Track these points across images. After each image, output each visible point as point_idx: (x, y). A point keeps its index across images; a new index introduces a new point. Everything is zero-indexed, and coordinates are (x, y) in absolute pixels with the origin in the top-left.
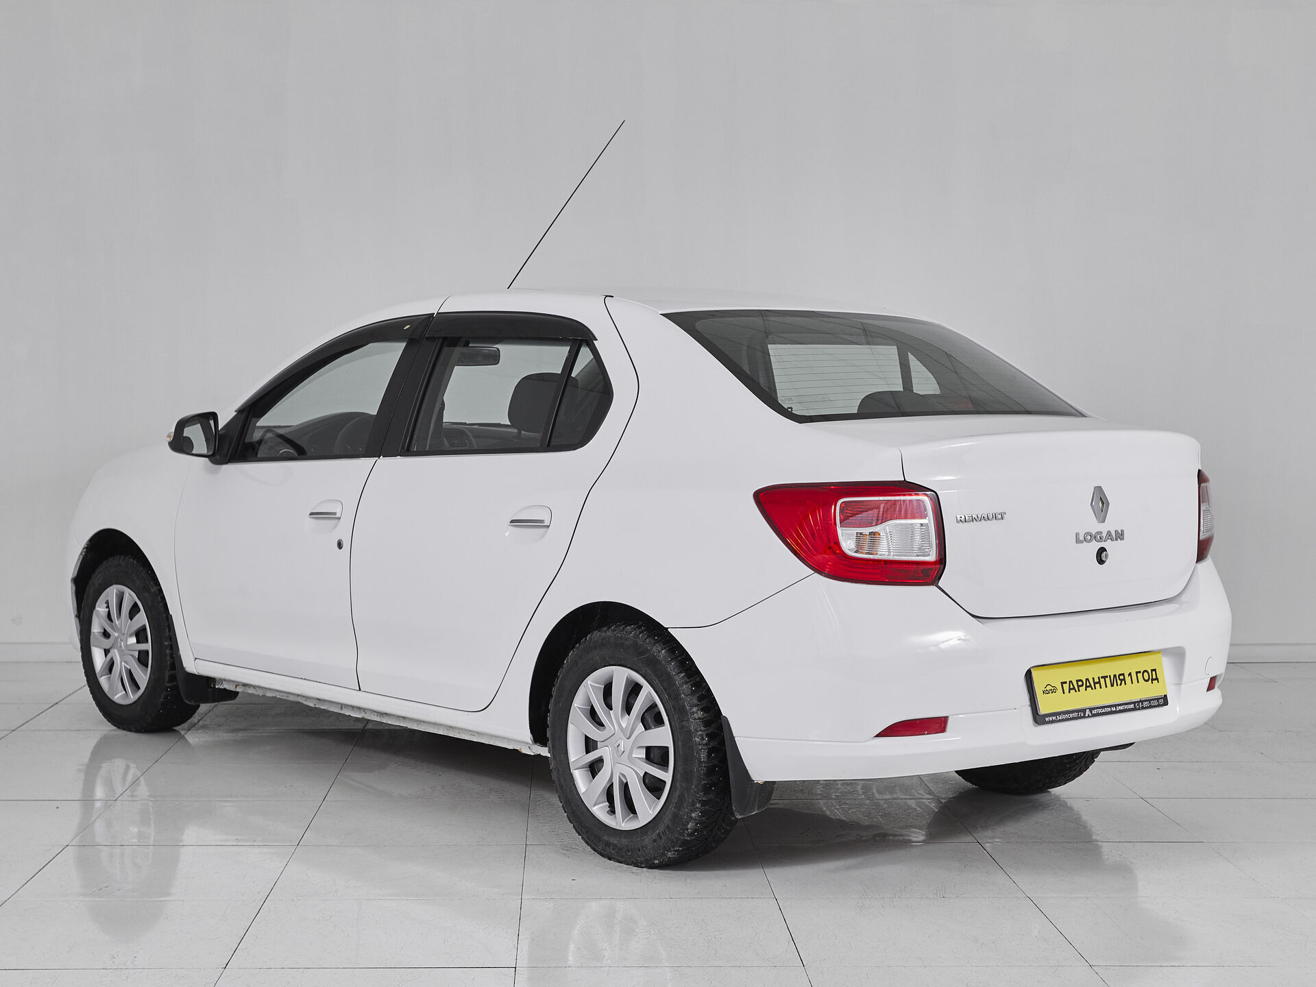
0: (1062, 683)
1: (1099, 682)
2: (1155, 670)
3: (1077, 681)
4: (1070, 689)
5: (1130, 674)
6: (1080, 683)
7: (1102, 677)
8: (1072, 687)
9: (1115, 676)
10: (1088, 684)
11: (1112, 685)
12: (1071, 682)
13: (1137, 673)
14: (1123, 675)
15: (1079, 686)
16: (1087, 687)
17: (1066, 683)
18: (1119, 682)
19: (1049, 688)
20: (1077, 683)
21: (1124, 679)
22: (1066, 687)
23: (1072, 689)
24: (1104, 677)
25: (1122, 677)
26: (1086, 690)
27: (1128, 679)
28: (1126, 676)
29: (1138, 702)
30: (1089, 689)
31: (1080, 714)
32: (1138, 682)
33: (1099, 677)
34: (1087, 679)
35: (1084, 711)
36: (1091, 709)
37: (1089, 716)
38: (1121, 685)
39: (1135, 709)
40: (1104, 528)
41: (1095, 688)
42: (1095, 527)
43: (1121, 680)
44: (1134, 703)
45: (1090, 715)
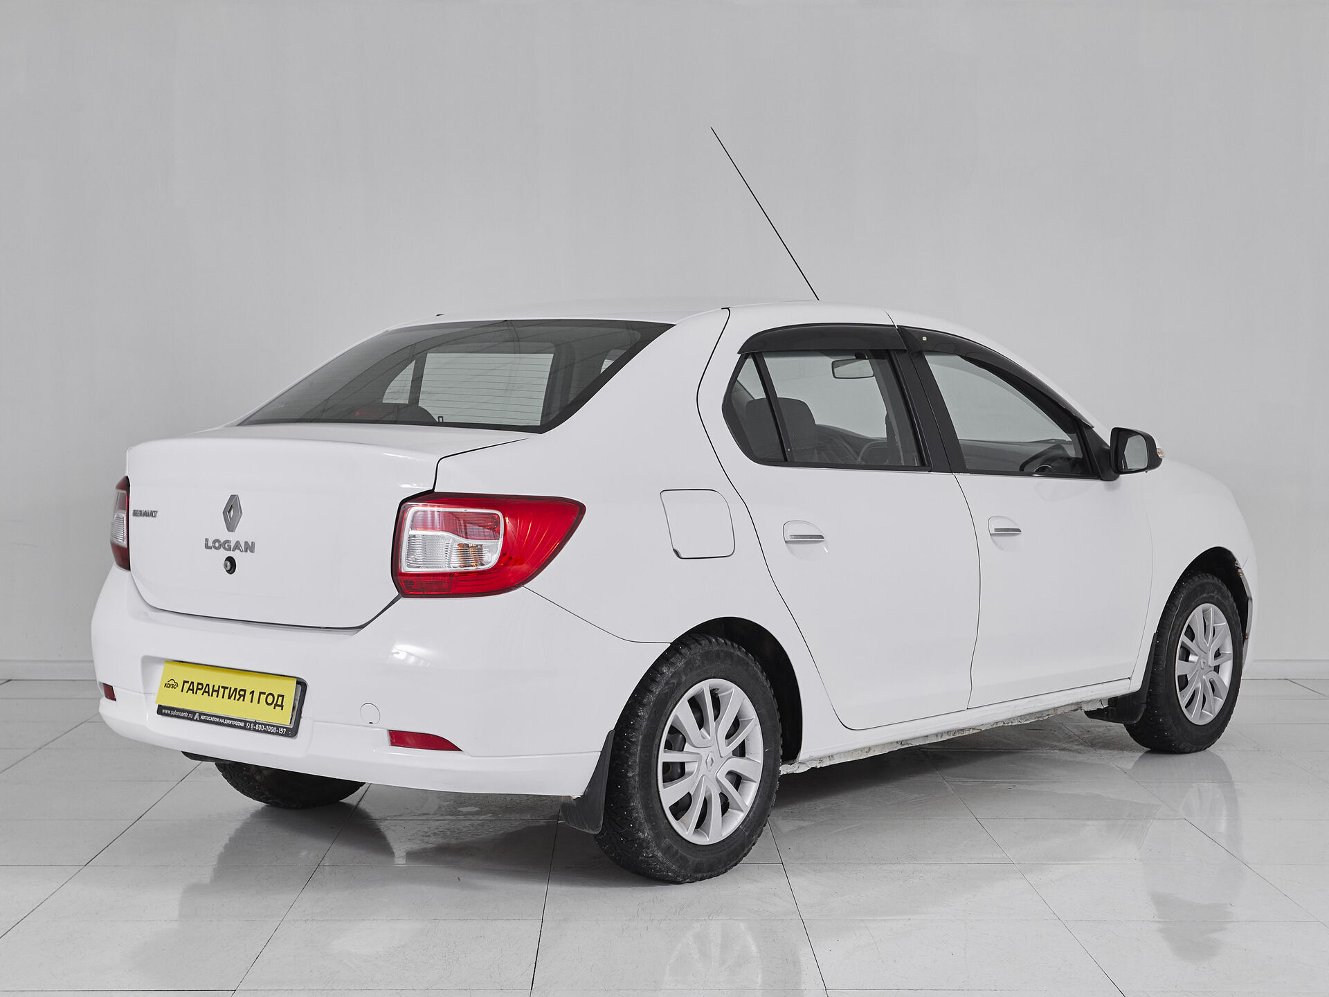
0: (185, 682)
1: (218, 691)
2: (283, 696)
3: (199, 684)
4: (189, 689)
5: (252, 693)
6: (200, 687)
7: (222, 687)
8: (191, 688)
9: (236, 689)
10: (207, 690)
11: (229, 698)
12: (192, 683)
13: (261, 693)
14: (245, 691)
15: (198, 689)
16: (205, 692)
17: (188, 682)
18: (238, 696)
19: (172, 682)
20: (198, 686)
21: (244, 696)
22: (187, 686)
23: (191, 690)
24: (225, 688)
25: (242, 693)
26: (203, 694)
27: (248, 696)
28: (248, 693)
29: (251, 722)
30: (206, 694)
31: (190, 715)
32: (258, 703)
33: (219, 686)
34: (208, 685)
35: (194, 713)
36: (201, 714)
37: (196, 720)
38: (238, 700)
39: (244, 728)
40: (233, 537)
41: (212, 696)
42: (224, 534)
43: (240, 696)
44: (245, 722)
45: (198, 719)
